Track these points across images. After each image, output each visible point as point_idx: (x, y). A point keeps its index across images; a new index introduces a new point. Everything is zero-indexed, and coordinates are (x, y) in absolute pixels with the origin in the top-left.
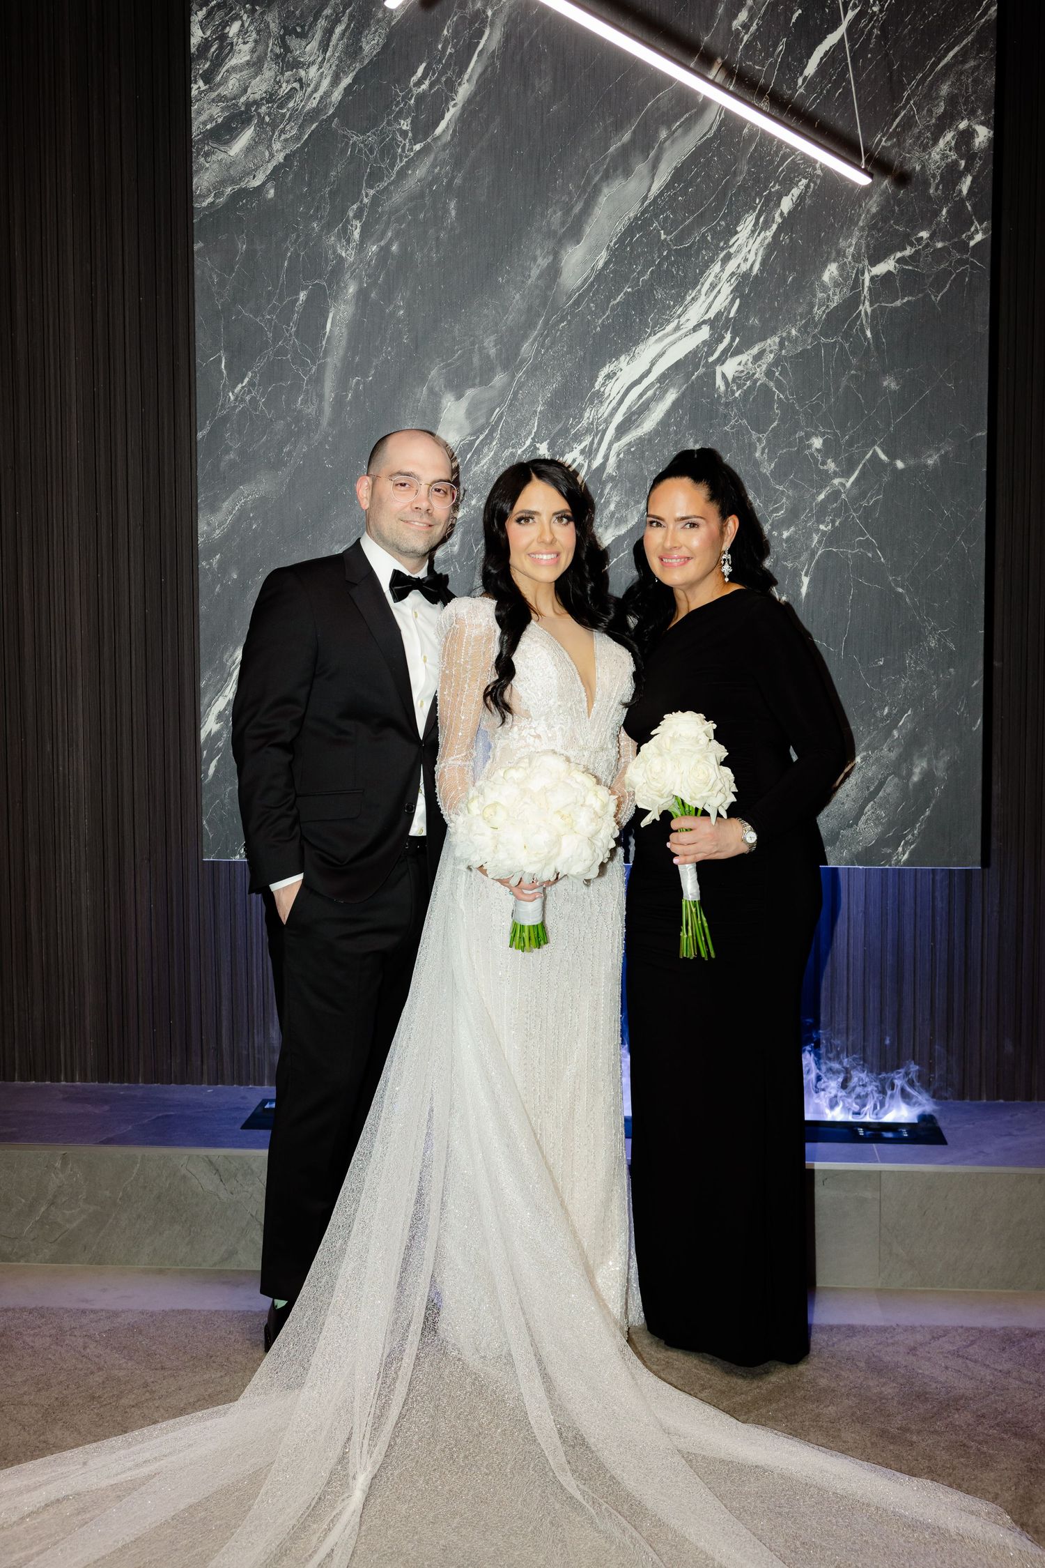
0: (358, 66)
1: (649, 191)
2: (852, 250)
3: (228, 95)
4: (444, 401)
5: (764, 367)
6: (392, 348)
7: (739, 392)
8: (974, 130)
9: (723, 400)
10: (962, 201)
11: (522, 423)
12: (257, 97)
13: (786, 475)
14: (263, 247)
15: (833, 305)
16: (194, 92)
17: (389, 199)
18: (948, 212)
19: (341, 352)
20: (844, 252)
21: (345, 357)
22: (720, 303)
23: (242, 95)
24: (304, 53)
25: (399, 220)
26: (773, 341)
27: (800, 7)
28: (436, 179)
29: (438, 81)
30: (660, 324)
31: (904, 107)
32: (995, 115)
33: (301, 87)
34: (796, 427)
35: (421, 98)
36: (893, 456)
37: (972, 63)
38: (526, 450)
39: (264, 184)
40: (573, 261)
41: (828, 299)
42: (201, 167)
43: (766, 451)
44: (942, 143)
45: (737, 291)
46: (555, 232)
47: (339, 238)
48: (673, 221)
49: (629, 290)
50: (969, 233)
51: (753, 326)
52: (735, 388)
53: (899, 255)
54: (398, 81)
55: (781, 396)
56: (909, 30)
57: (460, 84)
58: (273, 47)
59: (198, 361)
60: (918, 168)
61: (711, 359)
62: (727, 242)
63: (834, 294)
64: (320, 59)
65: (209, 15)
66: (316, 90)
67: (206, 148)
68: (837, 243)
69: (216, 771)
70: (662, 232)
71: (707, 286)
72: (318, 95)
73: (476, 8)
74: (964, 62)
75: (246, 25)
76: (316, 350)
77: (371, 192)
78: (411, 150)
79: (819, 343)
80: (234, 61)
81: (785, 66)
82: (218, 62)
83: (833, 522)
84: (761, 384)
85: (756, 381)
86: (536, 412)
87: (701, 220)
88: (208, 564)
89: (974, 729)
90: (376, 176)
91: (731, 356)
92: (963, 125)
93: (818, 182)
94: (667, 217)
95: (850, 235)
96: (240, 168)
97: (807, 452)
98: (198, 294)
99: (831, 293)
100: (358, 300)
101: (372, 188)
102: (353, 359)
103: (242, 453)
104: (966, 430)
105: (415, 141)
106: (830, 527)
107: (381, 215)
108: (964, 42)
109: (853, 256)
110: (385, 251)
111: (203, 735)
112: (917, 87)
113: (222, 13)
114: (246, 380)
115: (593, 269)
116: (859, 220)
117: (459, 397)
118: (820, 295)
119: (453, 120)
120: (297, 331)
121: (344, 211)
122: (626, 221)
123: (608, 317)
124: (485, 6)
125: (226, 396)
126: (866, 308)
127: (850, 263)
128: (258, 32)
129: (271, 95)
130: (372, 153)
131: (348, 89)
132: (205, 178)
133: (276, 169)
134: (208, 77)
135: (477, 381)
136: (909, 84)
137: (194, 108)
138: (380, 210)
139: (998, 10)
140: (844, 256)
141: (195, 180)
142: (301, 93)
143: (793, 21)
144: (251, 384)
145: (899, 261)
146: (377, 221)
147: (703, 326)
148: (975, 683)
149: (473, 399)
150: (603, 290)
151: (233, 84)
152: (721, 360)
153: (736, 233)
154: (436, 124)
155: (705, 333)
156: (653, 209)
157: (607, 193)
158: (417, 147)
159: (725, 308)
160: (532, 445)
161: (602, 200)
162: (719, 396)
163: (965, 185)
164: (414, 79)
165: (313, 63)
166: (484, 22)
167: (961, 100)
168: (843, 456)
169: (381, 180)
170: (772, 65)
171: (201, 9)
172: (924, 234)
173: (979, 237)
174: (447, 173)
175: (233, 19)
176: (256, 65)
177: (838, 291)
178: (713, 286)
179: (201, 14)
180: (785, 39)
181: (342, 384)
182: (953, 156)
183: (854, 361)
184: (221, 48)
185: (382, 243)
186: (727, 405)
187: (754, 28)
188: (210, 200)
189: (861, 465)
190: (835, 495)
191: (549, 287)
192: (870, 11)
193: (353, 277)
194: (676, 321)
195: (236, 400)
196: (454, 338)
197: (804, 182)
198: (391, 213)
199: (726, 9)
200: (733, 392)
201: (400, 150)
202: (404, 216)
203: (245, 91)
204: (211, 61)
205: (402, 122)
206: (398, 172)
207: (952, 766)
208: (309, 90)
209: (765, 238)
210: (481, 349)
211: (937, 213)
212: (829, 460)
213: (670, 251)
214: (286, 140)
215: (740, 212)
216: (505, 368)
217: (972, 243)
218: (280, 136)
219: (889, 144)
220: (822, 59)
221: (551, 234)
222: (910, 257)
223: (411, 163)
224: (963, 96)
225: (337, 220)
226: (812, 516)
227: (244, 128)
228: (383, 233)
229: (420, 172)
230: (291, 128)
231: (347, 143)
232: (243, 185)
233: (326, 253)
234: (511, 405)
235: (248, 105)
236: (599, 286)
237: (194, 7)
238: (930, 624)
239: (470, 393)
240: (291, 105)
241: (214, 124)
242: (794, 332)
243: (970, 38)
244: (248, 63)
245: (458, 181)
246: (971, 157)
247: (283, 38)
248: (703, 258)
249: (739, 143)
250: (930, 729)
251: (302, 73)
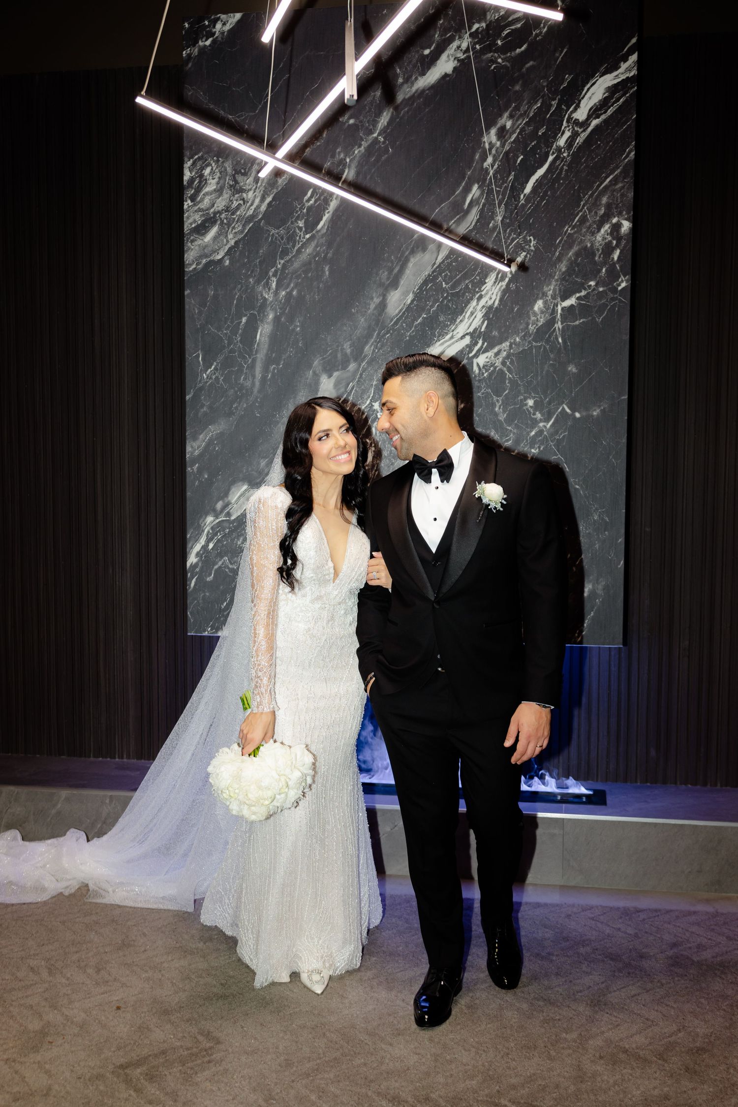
0: (275, 191)
1: (436, 259)
2: (551, 292)
3: (204, 208)
4: (322, 379)
5: (501, 359)
6: (293, 348)
7: (487, 373)
8: (621, 223)
9: (477, 378)
10: (614, 264)
11: (365, 391)
12: (220, 209)
13: (513, 421)
14: (223, 292)
15: (540, 324)
16: (185, 207)
17: (292, 265)
18: (606, 270)
19: (265, 351)
20: (547, 293)
21: (267, 354)
22: (476, 323)
23: (212, 208)
24: (246, 184)
25: (298, 277)
26: (506, 345)
27: (522, 155)
28: (318, 254)
29: (319, 198)
30: (442, 335)
31: (581, 211)
32: (633, 215)
33: (244, 203)
34: (519, 393)
35: (309, 209)
36: (573, 410)
37: (620, 185)
38: (367, 406)
39: (223, 258)
40: (394, 299)
41: (537, 321)
42: (189, 248)
43: (502, 407)
44: (603, 231)
45: (486, 316)
46: (384, 284)
47: (264, 288)
48: (450, 276)
49: (425, 316)
50: (618, 282)
51: (494, 336)
52: (484, 371)
53: (578, 295)
54: (297, 199)
55: (510, 376)
56: (585, 167)
57: (331, 201)
58: (229, 181)
59: (187, 356)
60: (589, 245)
61: (471, 355)
62: (480, 289)
63: (541, 318)
64: (254, 187)
65: (194, 164)
66: (252, 205)
67: (192, 238)
68: (543, 288)
69: (195, 585)
70: (444, 283)
71: (468, 313)
72: (253, 208)
73: (340, 158)
74: (615, 184)
75: (214, 169)
76: (251, 350)
77: (282, 262)
78: (304, 238)
79: (531, 346)
80: (207, 189)
81: (513, 188)
82: (199, 190)
83: (539, 447)
84: (499, 369)
85: (496, 368)
86: (372, 385)
87: (465, 277)
88: (192, 469)
89: (619, 566)
90: (285, 252)
91: (484, 352)
92: (615, 220)
93: (532, 254)
94: (447, 274)
95: (550, 284)
96: (210, 249)
97: (525, 408)
98: (187, 319)
99: (539, 317)
100: (274, 322)
101: (282, 259)
102: (272, 355)
103: (210, 407)
104: (615, 395)
105: (306, 232)
106: (537, 450)
107: (288, 274)
108: (616, 173)
109: (552, 296)
110: (289, 295)
111: (188, 565)
112: (589, 199)
113: (201, 162)
114: (213, 367)
115: (404, 304)
116: (555, 275)
117: (330, 376)
118: (533, 318)
119: (327, 221)
120: (241, 341)
121: (267, 273)
122: (423, 277)
123: (413, 331)
124: (346, 156)
125: (202, 376)
126: (559, 325)
127: (550, 300)
128: (221, 173)
129: (228, 208)
130: (282, 239)
131: (270, 204)
132: (190, 256)
133: (230, 249)
134: (193, 198)
135: (340, 368)
136: (584, 197)
137: (185, 215)
138: (287, 271)
139: (635, 154)
140: (546, 296)
141: (186, 256)
142: (244, 207)
143: (518, 162)
144: (216, 369)
145: (578, 299)
146: (285, 278)
147: (466, 336)
148: (620, 540)
149: (337, 378)
150: (410, 316)
151: (207, 202)
152: (476, 356)
153: (485, 283)
154: (318, 223)
155: (467, 340)
156: (439, 270)
157: (413, 261)
158: (308, 236)
159: (479, 326)
160: (370, 403)
161: (410, 265)
162: (475, 376)
163: (616, 255)
164: (306, 198)
165: (250, 190)
166: (345, 165)
167: (614, 206)
168: (545, 410)
169: (287, 254)
170: (506, 188)
171: (189, 160)
172: (592, 283)
173: (624, 285)
174: (324, 250)
175: (207, 166)
176: (219, 191)
177: (543, 316)
178: (472, 314)
179: (190, 163)
180: (513, 173)
181: (266, 369)
182: (609, 238)
183: (552, 356)
184: (200, 182)
185: (288, 290)
186: (479, 381)
187: (496, 166)
188: (194, 266)
189: (555, 416)
190: (541, 432)
191: (380, 314)
192: (562, 156)
193: (272, 309)
194: (451, 333)
195: (207, 378)
196: (327, 344)
197: (524, 254)
198: (293, 274)
199: (480, 156)
200: (483, 374)
201: (298, 238)
202: (300, 275)
203: (213, 205)
204: (195, 189)
205: (299, 222)
206: (297, 250)
207: (606, 588)
208: (248, 204)
209: (502, 286)
210: (342, 349)
211: (600, 271)
212: (537, 413)
213: (448, 293)
214: (236, 233)
215: (487, 272)
216: (356, 360)
217: (620, 288)
218: (232, 231)
219: (572, 232)
220: (534, 183)
221: (381, 285)
222: (584, 296)
223: (304, 245)
224: (615, 204)
225: (263, 277)
226: (527, 444)
227: (212, 227)
228: (289, 285)
229: (309, 250)
230: (239, 226)
231: (269, 235)
232: (212, 258)
233: (257, 296)
234: (359, 381)
235: (215, 213)
236: (408, 314)
237: (186, 159)
238: (594, 505)
239: (336, 374)
240: (238, 213)
241: (196, 224)
242: (518, 339)
243: (619, 170)
244: (215, 190)
245: (330, 255)
246: (619, 239)
247: (234, 176)
248: (467, 298)
249: (487, 232)
250: (594, 566)
251: (244, 195)
